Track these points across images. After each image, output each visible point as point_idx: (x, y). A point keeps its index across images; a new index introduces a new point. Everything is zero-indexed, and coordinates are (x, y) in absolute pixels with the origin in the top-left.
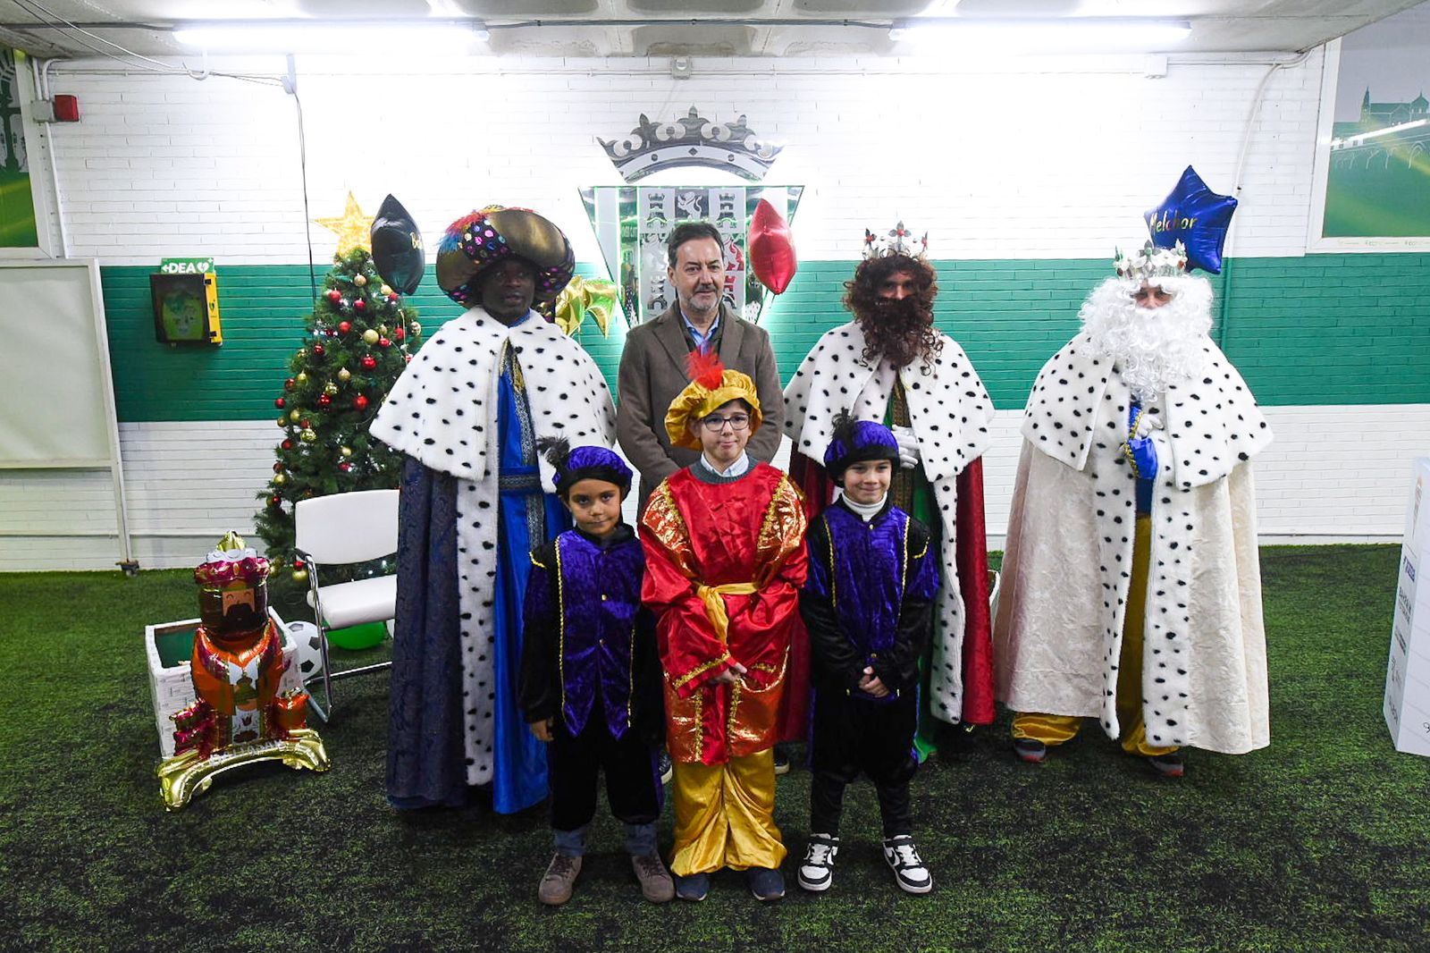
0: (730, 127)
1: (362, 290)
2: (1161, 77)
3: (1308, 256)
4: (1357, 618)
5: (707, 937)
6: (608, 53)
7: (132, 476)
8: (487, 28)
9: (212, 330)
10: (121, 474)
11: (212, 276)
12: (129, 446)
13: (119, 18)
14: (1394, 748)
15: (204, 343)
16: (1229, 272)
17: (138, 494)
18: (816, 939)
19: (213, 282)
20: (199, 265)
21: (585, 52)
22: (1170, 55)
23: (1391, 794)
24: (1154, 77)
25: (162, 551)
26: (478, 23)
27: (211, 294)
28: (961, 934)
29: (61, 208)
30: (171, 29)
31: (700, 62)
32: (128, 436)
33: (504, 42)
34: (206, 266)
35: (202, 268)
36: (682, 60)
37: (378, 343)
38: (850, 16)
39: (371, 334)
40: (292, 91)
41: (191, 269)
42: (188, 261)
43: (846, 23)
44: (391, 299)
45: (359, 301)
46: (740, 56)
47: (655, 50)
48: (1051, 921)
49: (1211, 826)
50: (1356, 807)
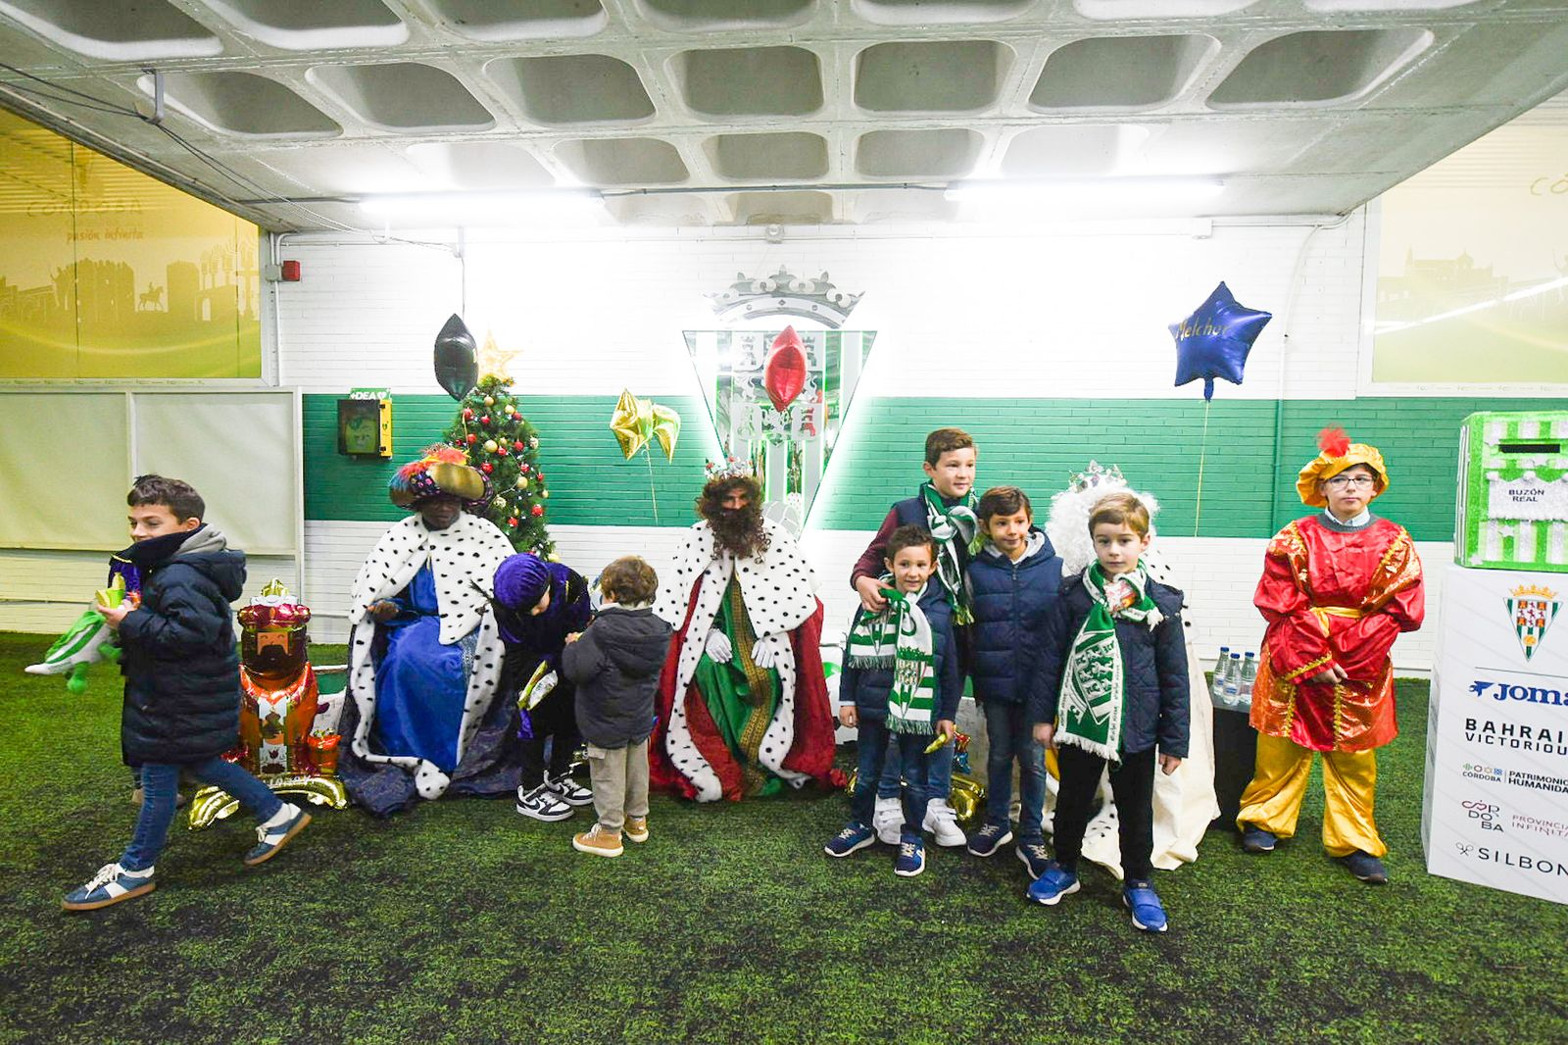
0: (814, 281)
1: (489, 409)
2: (1207, 237)
3: (1359, 399)
4: (1411, 743)
5: (608, 996)
6: (713, 222)
7: (314, 565)
8: (603, 196)
9: (382, 445)
10: (303, 562)
11: (388, 403)
12: (313, 539)
13: (318, 194)
14: (1426, 870)
15: (375, 458)
16: (1280, 413)
17: (317, 579)
18: (718, 1010)
19: (388, 407)
20: (379, 394)
21: (695, 222)
22: (1214, 219)
23: (1412, 916)
24: (1200, 238)
25: (331, 629)
26: (597, 192)
27: (385, 416)
28: (875, 1020)
29: (281, 348)
30: (357, 202)
31: (792, 230)
32: (313, 532)
33: (629, 215)
34: (384, 394)
35: (381, 397)
36: (774, 226)
37: (496, 452)
38: (908, 180)
39: (491, 445)
40: (460, 255)
41: (373, 397)
42: (370, 390)
43: (906, 186)
44: (514, 418)
45: (485, 418)
46: (825, 224)
47: (754, 221)
48: (981, 1018)
49: (1196, 933)
50: (1368, 927)
